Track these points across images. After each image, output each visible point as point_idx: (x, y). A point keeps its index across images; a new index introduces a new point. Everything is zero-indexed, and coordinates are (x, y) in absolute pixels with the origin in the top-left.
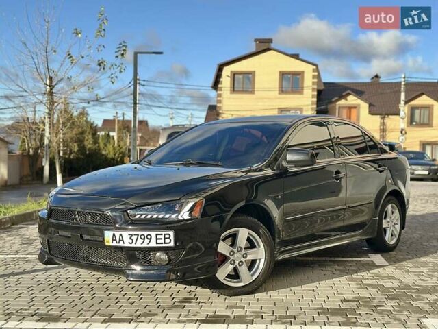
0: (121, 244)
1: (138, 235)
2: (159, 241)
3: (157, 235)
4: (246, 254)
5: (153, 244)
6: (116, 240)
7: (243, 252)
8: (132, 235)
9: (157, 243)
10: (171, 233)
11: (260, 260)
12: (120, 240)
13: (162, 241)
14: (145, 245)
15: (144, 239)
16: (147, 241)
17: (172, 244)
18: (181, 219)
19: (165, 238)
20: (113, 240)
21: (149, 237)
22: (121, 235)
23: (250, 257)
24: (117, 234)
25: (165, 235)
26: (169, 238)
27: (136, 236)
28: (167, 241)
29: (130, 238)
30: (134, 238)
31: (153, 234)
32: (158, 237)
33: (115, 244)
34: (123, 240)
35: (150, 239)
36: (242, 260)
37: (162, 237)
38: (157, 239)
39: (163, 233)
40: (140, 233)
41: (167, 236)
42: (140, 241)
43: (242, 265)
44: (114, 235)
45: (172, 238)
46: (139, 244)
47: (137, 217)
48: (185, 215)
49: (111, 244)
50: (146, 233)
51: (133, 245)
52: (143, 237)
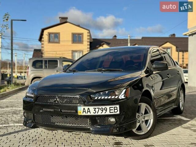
0: (89, 114)
1: (99, 108)
2: (111, 111)
3: (110, 108)
4: (144, 117)
5: (108, 113)
6: (85, 112)
7: (143, 116)
8: (95, 108)
9: (110, 112)
10: (118, 106)
11: (151, 119)
12: (88, 112)
13: (113, 111)
14: (103, 113)
15: (103, 110)
16: (104, 111)
17: (118, 113)
18: (121, 98)
19: (114, 109)
20: (83, 112)
21: (106, 109)
22: (89, 109)
23: (146, 119)
24: (86, 108)
25: (114, 107)
26: (117, 109)
27: (98, 109)
28: (116, 111)
29: (95, 110)
30: (97, 110)
31: (108, 107)
32: (111, 109)
33: (84, 114)
34: (90, 112)
35: (106, 110)
36: (143, 120)
37: (113, 109)
38: (110, 110)
39: (113, 106)
40: (100, 107)
41: (116, 108)
42: (100, 111)
43: (143, 123)
44: (84, 109)
45: (118, 109)
46: (100, 113)
47: (96, 98)
48: (122, 96)
49: (82, 114)
50: (104, 107)
51: (96, 114)
52: (102, 109)
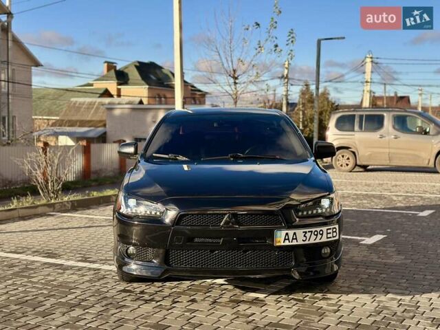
0: (295, 243)
1: (312, 232)
2: (329, 236)
3: (327, 229)
5: (324, 239)
6: (288, 239)
8: (306, 232)
9: (327, 238)
10: (337, 226)
12: (293, 239)
13: (331, 235)
14: (317, 241)
15: (317, 235)
16: (319, 236)
17: (337, 237)
19: (333, 232)
20: (285, 239)
21: (321, 232)
22: (295, 234)
24: (291, 233)
25: (333, 228)
26: (335, 232)
27: (310, 233)
28: (335, 234)
29: (305, 236)
30: (308, 235)
31: (324, 229)
32: (329, 231)
33: (287, 243)
34: (296, 239)
35: (322, 234)
37: (331, 231)
38: (327, 233)
39: (331, 227)
40: (313, 230)
41: (334, 230)
42: (313, 237)
44: (287, 234)
45: (337, 231)
46: (312, 241)
50: (318, 229)
51: (307, 242)
52: (316, 233)
